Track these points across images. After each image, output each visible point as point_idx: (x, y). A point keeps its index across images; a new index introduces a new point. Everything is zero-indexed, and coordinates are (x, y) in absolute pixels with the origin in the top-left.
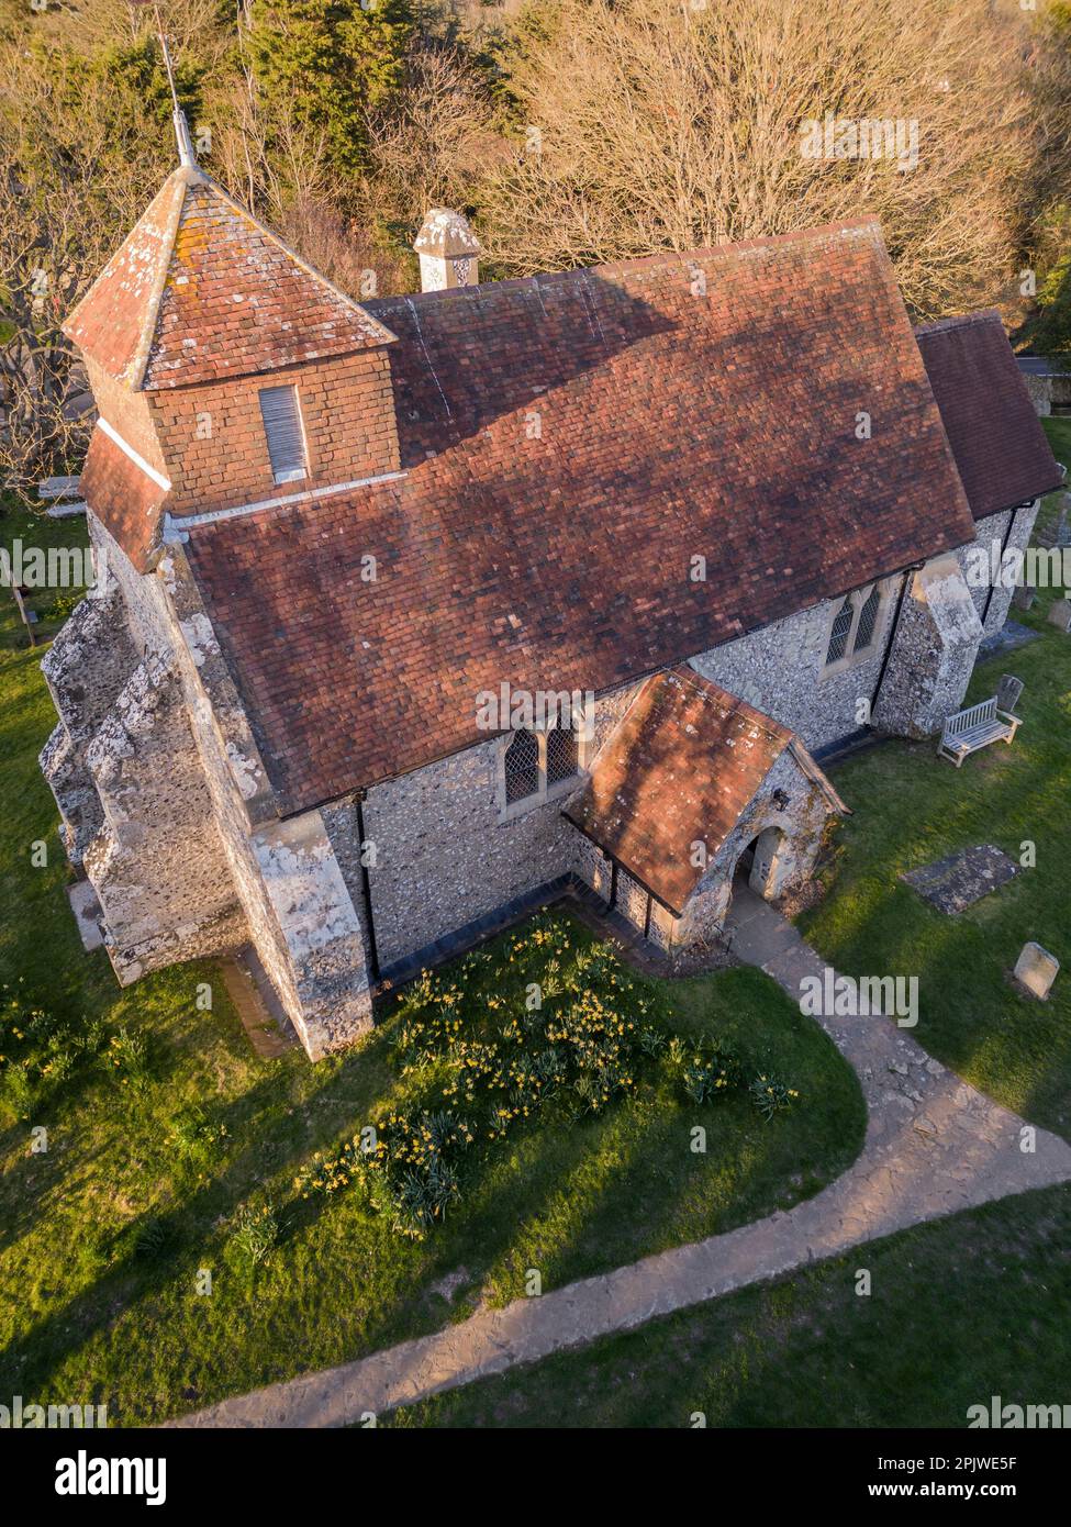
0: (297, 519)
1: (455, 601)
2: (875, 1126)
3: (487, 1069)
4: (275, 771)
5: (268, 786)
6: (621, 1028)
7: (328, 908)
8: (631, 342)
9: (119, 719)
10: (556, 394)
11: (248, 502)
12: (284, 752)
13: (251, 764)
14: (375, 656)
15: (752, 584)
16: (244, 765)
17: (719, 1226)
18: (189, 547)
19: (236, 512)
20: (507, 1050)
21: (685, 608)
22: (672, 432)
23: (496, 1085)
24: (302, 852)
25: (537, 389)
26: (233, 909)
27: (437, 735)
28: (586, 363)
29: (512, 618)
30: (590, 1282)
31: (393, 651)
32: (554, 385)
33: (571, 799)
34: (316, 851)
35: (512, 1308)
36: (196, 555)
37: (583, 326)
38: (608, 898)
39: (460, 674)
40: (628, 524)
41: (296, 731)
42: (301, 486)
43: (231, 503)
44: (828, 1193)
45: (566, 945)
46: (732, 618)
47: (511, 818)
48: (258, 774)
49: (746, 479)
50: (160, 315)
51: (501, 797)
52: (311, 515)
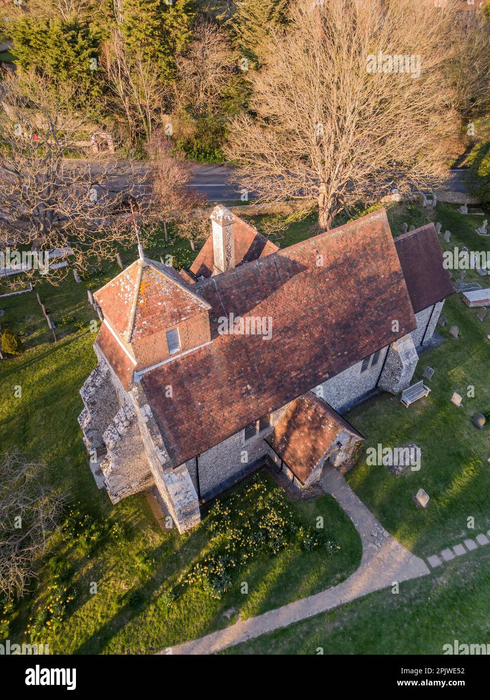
0: (177, 364)
1: (229, 383)
2: (365, 556)
3: (240, 539)
4: (171, 453)
5: (169, 458)
6: (283, 523)
7: (187, 492)
8: (291, 277)
9: (115, 427)
10: (264, 302)
11: (161, 362)
12: (174, 446)
13: (163, 453)
14: (202, 407)
15: (333, 360)
16: (161, 453)
17: (313, 592)
18: (142, 381)
19: (157, 366)
20: (246, 532)
21: (309, 373)
22: (305, 308)
23: (243, 545)
24: (179, 475)
25: (257, 302)
26: (150, 475)
28: (275, 289)
29: (248, 386)
30: (273, 611)
31: (208, 404)
32: (263, 299)
33: (267, 435)
34: (183, 474)
35: (248, 620)
36: (144, 383)
37: (274, 275)
38: (280, 466)
39: (230, 409)
40: (289, 345)
41: (177, 438)
42: (178, 353)
43: (155, 364)
44: (348, 580)
45: (265, 490)
46: (325, 374)
47: (247, 444)
48: (166, 456)
49: (332, 321)
50: (135, 315)
51: (243, 440)
52: (181, 362)
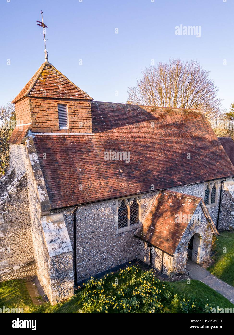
0: (64, 139)
1: (105, 164)
3: (113, 303)
4: (51, 197)
5: (48, 199)
6: (157, 291)
8: (148, 120)
9: (7, 192)
10: (131, 126)
11: (52, 133)
12: (54, 192)
13: (44, 192)
14: (82, 173)
15: (183, 174)
16: (42, 192)
18: (34, 139)
19: (48, 134)
21: (166, 176)
22: (160, 139)
23: (116, 307)
24: (56, 225)
25: (126, 124)
26: (32, 263)
27: (99, 195)
28: (138, 122)
29: (120, 170)
31: (88, 173)
32: (130, 124)
33: (137, 231)
34: (61, 225)
36: (36, 141)
37: (137, 115)
38: (149, 264)
39: (106, 181)
40: (150, 155)
41: (58, 187)
42: (66, 131)
43: (47, 131)
45: (137, 271)
46: (179, 181)
47: (120, 233)
48: (46, 195)
50: (35, 84)
51: (117, 225)
52: (68, 138)
